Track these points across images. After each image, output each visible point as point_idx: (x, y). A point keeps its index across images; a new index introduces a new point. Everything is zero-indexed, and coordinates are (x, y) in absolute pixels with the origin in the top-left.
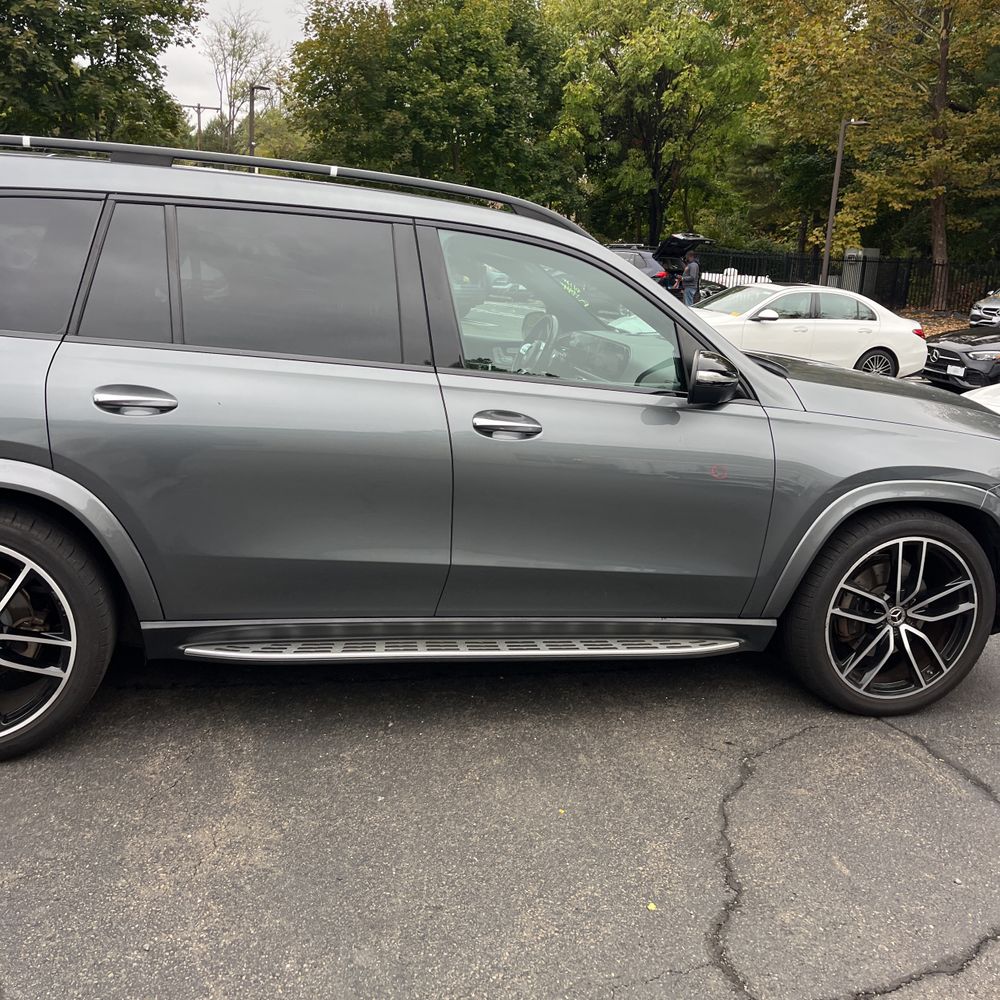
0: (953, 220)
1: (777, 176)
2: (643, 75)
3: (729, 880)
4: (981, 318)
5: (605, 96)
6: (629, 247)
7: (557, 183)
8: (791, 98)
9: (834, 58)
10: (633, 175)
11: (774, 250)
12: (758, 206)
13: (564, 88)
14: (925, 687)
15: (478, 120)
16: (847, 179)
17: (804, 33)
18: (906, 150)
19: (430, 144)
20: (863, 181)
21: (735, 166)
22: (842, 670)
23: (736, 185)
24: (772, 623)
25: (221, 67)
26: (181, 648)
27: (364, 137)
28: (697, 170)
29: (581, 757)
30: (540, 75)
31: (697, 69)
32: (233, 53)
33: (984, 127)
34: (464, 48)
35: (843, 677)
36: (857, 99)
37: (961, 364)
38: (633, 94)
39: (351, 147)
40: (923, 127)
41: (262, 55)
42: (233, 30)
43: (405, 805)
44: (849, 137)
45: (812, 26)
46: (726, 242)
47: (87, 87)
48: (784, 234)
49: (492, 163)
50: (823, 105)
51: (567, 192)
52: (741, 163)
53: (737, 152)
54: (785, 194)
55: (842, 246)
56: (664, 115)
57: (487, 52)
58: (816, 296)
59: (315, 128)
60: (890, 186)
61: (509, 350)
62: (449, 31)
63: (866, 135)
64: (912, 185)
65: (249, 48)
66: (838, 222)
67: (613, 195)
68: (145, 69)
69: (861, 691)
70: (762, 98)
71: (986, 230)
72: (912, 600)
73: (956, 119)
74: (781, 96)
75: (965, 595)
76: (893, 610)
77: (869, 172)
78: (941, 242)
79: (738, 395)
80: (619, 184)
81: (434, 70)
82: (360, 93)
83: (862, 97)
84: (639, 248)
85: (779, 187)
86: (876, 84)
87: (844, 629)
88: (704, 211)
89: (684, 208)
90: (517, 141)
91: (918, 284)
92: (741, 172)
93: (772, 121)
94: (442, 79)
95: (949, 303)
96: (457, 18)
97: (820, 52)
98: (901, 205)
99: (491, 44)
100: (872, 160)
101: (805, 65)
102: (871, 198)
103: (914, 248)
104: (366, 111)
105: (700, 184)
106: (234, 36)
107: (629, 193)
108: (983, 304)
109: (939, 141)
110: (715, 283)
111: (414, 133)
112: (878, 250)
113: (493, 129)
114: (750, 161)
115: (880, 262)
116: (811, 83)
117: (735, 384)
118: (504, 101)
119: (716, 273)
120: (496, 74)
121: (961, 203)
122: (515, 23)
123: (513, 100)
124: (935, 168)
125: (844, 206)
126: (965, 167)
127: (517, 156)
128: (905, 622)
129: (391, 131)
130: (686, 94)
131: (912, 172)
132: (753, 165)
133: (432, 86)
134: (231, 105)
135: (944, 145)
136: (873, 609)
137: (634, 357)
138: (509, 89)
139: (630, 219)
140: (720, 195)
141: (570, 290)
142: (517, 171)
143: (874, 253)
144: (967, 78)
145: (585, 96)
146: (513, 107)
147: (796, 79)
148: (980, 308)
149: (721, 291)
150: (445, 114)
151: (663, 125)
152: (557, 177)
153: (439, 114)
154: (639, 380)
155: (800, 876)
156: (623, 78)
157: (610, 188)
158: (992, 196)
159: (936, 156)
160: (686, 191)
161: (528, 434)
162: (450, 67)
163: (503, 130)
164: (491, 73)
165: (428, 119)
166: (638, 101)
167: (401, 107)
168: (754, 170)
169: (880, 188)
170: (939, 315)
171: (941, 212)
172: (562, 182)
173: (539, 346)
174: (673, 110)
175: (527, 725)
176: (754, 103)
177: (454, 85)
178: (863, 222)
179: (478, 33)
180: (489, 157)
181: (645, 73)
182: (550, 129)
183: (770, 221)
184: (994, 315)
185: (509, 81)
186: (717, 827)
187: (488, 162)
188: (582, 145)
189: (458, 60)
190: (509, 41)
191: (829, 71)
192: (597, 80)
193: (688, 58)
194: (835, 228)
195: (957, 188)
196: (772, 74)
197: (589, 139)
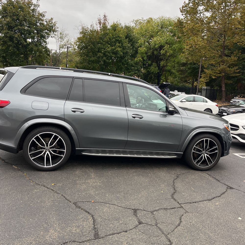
0: (226, 81)
1: (187, 70)
2: (156, 47)
3: (174, 190)
4: (232, 103)
5: (148, 51)
6: (153, 85)
7: (136, 70)
8: (190, 53)
9: (199, 45)
10: (154, 69)
11: (186, 86)
12: (182, 76)
13: (138, 49)
14: (209, 166)
15: (119, 55)
16: (202, 71)
17: (192, 39)
18: (215, 65)
19: (108, 61)
20: (206, 72)
21: (177, 67)
22: (195, 162)
23: (177, 71)
24: (182, 153)
25: (57, 41)
26: (82, 153)
27: (93, 59)
28: (168, 68)
29: (149, 174)
30: (133, 46)
31: (169, 46)
32: (60, 38)
33: (233, 61)
34: (116, 39)
35: (195, 163)
36: (204, 53)
37: (226, 112)
38: (154, 50)
39: (89, 61)
40: (219, 60)
41: (67, 38)
42: (61, 33)
43: (120, 179)
44: (202, 62)
45: (194, 38)
46: (175, 84)
47: (31, 46)
48: (188, 83)
49: (122, 65)
50: (197, 55)
51: (138, 72)
52: (179, 66)
53: (178, 64)
54: (189, 74)
55: (201, 86)
56: (161, 56)
57: (121, 40)
58: (194, 97)
59: (81, 56)
60: (212, 73)
61: (134, 105)
62: (113, 35)
63: (207, 61)
64: (217, 73)
65: (64, 37)
66: (200, 81)
67: (149, 73)
68: (44, 42)
69: (198, 166)
70: (183, 53)
71: (234, 83)
72: (207, 150)
73: (226, 59)
74: (187, 52)
75: (216, 149)
76: (204, 151)
77: (207, 70)
78: (224, 86)
79: (176, 113)
80: (150, 71)
81: (109, 44)
82: (92, 49)
83: (205, 53)
84: (155, 85)
85: (187, 72)
86: (208, 50)
87: (195, 155)
88: (170, 77)
89: (165, 76)
90: (127, 60)
91: (219, 95)
92: (179, 68)
93: (185, 58)
94: (111, 46)
95: (226, 100)
96: (114, 33)
97: (196, 43)
98: (214, 77)
99: (122, 39)
100: (208, 67)
101: (193, 46)
102: (208, 75)
103: (218, 87)
104: (93, 53)
105: (169, 71)
106: (61, 34)
107: (153, 73)
108: (233, 100)
109: (223, 63)
110: (172, 94)
111: (104, 58)
112: (210, 87)
113: (122, 58)
114: (181, 66)
115: (210, 90)
116: (194, 50)
117: (176, 111)
118: (125, 51)
119: (173, 91)
120: (123, 45)
121: (228, 77)
122: (127, 34)
123: (127, 51)
124: (222, 69)
125: (202, 77)
126: (229, 69)
127: (127, 64)
128: (206, 154)
129: (99, 57)
130: (166, 51)
131: (217, 70)
132: (181, 67)
133: (108, 48)
134: (59, 49)
135: (224, 64)
136: (200, 151)
137: (158, 106)
138: (126, 49)
139: (153, 78)
140: (174, 74)
141: (146, 94)
142: (127, 67)
143: (209, 88)
144: (229, 49)
145: (143, 51)
146: (127, 53)
147: (191, 49)
148: (232, 101)
149: (174, 95)
150: (111, 54)
151: (161, 58)
152: (136, 69)
153: (110, 54)
154: (159, 110)
155: (186, 189)
156: (152, 47)
157: (148, 71)
158: (235, 76)
159: (222, 67)
160: (166, 73)
161: (141, 118)
162: (113, 44)
163: (124, 58)
164: (122, 45)
165: (107, 55)
166: (155, 52)
167: (101, 52)
168: (182, 68)
169: (210, 73)
170: (223, 102)
171: (224, 79)
172: (138, 70)
173: (140, 105)
174: (163, 54)
175: (139, 170)
176: (181, 54)
177: (113, 47)
178: (206, 81)
179: (119, 36)
180: (121, 64)
181: (157, 46)
182: (135, 58)
183: (185, 80)
184: (235, 102)
185: (126, 47)
186: (172, 183)
187: (121, 65)
188: (142, 61)
189: (115, 42)
190: (126, 38)
191: (198, 48)
192: (146, 47)
193: (166, 43)
194: (200, 82)
195: (227, 74)
196: (185, 48)
197: (144, 60)
